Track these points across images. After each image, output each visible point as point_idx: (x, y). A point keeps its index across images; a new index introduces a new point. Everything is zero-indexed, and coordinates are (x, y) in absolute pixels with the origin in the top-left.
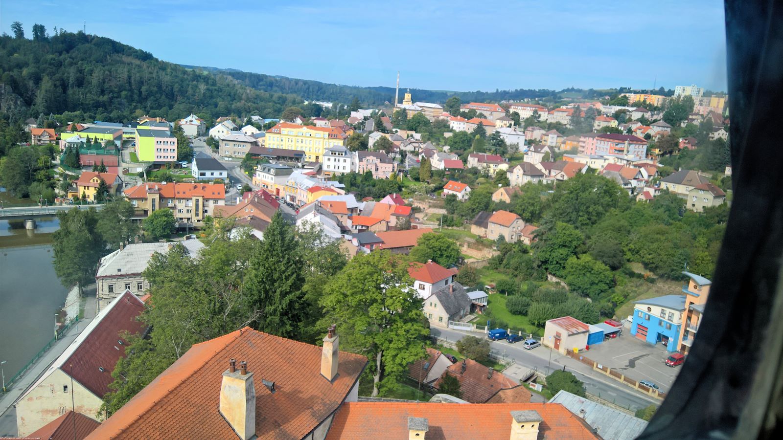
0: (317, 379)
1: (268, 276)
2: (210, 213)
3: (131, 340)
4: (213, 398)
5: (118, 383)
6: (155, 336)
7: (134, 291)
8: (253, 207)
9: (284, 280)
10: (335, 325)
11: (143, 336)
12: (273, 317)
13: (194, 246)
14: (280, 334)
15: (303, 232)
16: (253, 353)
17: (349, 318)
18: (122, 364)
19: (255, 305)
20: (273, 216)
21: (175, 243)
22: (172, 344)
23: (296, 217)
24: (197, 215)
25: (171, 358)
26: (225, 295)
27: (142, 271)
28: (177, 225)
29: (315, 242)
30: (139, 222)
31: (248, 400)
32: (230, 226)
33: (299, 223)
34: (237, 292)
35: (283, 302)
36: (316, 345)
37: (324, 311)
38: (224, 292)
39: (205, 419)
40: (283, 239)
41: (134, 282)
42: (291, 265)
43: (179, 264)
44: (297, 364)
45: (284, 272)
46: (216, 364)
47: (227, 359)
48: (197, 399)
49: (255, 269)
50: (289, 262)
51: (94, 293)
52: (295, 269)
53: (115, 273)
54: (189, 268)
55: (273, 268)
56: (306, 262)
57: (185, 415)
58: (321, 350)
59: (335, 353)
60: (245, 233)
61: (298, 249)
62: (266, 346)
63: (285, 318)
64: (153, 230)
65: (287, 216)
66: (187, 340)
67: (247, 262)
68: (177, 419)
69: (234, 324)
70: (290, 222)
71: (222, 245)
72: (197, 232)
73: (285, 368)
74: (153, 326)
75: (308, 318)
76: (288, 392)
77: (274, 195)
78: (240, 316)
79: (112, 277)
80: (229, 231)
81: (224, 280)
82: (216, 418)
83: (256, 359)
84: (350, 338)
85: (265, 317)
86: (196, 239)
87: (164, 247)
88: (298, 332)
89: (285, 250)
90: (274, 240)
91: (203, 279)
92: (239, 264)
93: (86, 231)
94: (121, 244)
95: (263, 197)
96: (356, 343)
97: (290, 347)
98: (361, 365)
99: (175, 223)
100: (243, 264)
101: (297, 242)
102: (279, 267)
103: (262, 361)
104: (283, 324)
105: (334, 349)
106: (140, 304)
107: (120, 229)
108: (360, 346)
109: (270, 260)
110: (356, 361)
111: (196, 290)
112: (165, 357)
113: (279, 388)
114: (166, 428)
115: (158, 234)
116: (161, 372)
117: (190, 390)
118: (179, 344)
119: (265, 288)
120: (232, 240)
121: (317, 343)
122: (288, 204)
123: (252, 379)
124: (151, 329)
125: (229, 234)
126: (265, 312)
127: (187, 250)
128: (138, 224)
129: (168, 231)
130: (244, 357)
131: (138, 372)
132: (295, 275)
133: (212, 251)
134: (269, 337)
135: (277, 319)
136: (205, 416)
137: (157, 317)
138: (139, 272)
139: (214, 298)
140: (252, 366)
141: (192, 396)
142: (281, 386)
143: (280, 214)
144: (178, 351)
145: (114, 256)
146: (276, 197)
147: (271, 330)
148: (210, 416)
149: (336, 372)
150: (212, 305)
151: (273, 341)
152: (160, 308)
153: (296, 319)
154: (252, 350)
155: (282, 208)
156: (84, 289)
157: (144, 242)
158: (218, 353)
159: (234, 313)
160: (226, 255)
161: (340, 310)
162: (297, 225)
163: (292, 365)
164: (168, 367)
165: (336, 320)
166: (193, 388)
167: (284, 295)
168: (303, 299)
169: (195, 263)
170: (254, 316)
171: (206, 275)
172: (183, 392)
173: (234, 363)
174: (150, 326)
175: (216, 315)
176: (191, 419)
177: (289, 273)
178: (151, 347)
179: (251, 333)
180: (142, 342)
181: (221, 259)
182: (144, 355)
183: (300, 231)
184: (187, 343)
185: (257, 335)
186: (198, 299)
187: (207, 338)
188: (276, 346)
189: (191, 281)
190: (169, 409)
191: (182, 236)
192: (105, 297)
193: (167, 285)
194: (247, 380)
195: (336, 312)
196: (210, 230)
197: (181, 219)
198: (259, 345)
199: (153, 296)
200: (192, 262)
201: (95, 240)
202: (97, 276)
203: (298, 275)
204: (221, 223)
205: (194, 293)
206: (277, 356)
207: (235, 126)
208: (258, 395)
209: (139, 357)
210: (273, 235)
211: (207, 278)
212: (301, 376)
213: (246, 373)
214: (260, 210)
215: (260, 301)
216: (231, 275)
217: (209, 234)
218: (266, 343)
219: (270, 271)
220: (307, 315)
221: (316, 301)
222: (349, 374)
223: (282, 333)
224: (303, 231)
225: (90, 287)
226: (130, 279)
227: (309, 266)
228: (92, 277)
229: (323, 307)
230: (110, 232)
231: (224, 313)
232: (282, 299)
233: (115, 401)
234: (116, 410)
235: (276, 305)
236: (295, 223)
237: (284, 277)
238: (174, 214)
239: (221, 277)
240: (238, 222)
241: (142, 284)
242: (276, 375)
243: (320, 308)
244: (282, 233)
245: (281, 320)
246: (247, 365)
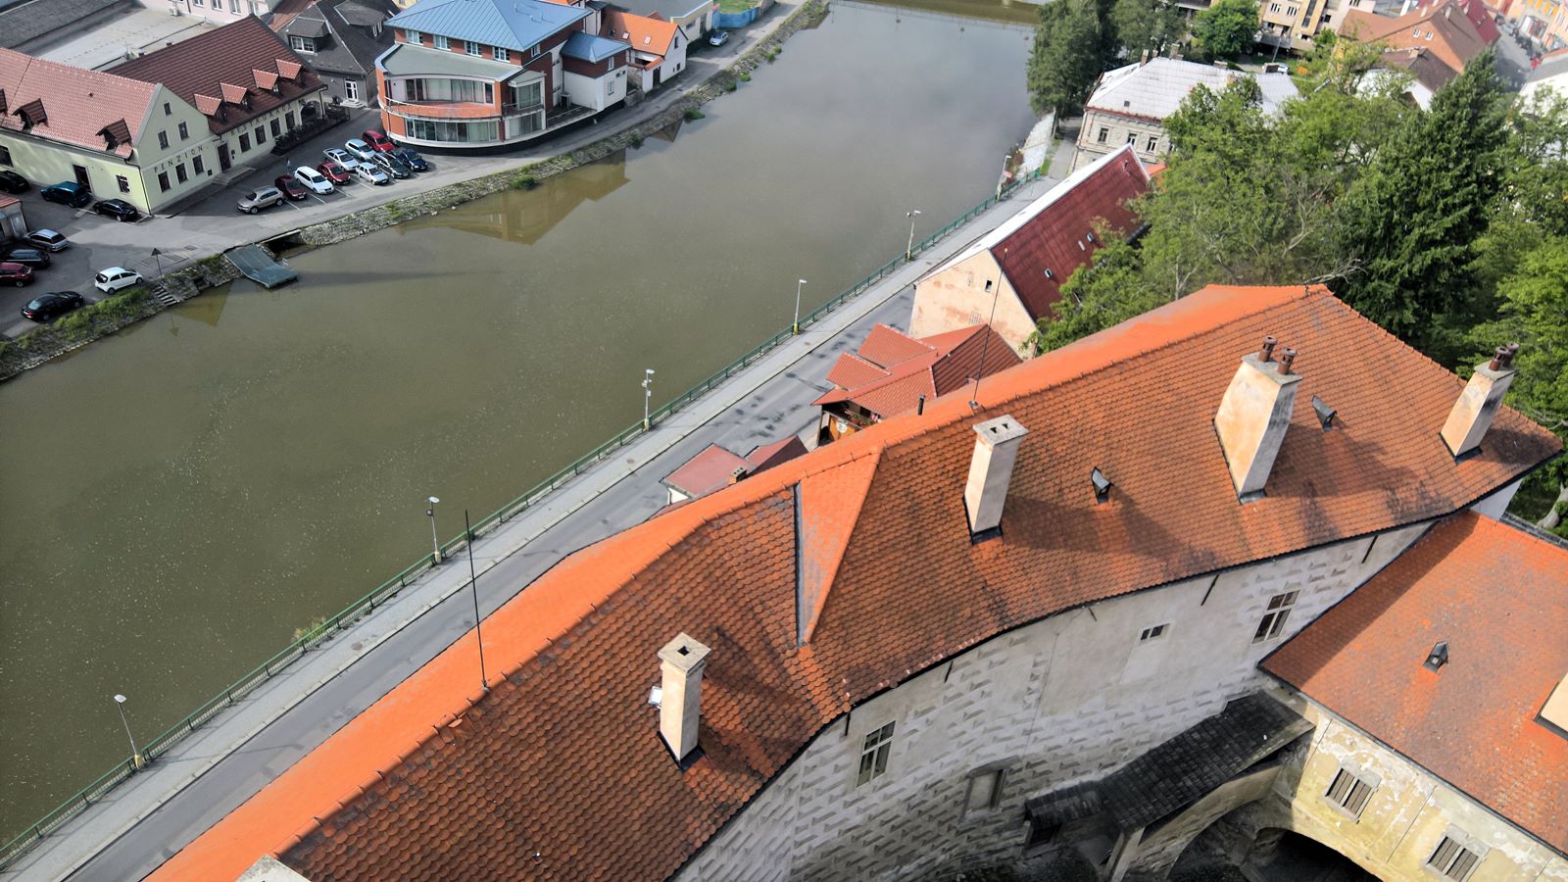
0: (1429, 441)
1: (1407, 193)
2: (1334, 26)
3: (1108, 239)
4: (1212, 393)
5: (1066, 305)
6: (1149, 244)
7: (1139, 151)
8: (1433, 27)
9: (1439, 212)
10: (1516, 346)
11: (1129, 239)
12: (1383, 283)
13: (1277, 88)
14: (1385, 322)
15: (1529, 116)
16: (1316, 341)
17: (1558, 344)
18: (1081, 278)
19: (1355, 247)
20: (1473, 61)
21: (1243, 74)
22: (1173, 270)
23: (1528, 75)
24: (1306, 22)
25: (1164, 294)
26: (1301, 207)
27: (1165, 116)
28: (1258, 37)
29: (1549, 145)
30: (1189, 14)
31: (1272, 424)
32: (1366, 63)
33: (1528, 90)
34: (1328, 208)
35: (1418, 259)
36: (1455, 373)
37: (1504, 307)
38: (1303, 201)
39: (1185, 424)
40: (1473, 121)
41: (1145, 132)
42: (1469, 184)
43: (1236, 120)
44: (1396, 396)
45: (1446, 194)
46: (1238, 334)
47: (1260, 334)
48: (1184, 384)
49: (1384, 171)
50: (1468, 175)
51: (1073, 135)
52: (1474, 195)
53: (1118, 107)
54: (1252, 132)
55: (1424, 178)
56: (1506, 185)
57: (1154, 404)
58: (1462, 388)
59: (1489, 405)
60: (1392, 85)
61: (1500, 151)
62: (1346, 337)
63: (1408, 293)
64: (1211, 38)
65: (1507, 67)
66: (1201, 271)
67: (1373, 150)
68: (1139, 403)
69: (1299, 270)
70: (1507, 82)
71: (1335, 100)
72: (1292, 61)
73: (1367, 392)
74: (1150, 226)
75: (1458, 311)
76: (1355, 439)
77: (1494, 11)
78: (1316, 260)
79: (1111, 113)
80: (1361, 72)
81: (1311, 176)
82: (1204, 430)
83: (1317, 353)
84: (1539, 387)
85: (1366, 278)
86: (1286, 75)
87: (1218, 79)
88: (1424, 332)
89: (1469, 147)
90: (1452, 118)
91: (1271, 164)
92: (1354, 150)
93: (1095, 14)
94: (1146, 52)
95: (1466, 10)
96: (1550, 402)
97: (1395, 357)
98: (1540, 452)
99: (1256, 32)
100: (1363, 153)
101: (1505, 134)
102: (1438, 181)
103: (1326, 362)
104: (1398, 303)
105: (1493, 397)
106: (1141, 178)
107: (1153, 22)
108: (1558, 411)
109: (1424, 159)
110: (1533, 440)
111: (1248, 180)
112: (1153, 290)
113: (1341, 426)
114: (1117, 410)
115: (1216, 47)
116: (1139, 314)
117: (1177, 363)
118: (1185, 274)
119: (1389, 216)
120: (1358, 96)
121: (1457, 369)
122: (1520, 40)
123: (1294, 388)
124: (1145, 231)
125: (1356, 80)
126: (1370, 267)
127: (1260, 94)
128: (1187, 19)
129: (1237, 46)
130: (1294, 342)
131: (1102, 300)
132: (1467, 209)
133: (1308, 109)
134: (1360, 321)
135: (1390, 289)
136: (1187, 418)
137: (1163, 211)
138: (1159, 117)
139: (1279, 208)
140: (1305, 363)
141: (1176, 374)
142: (1348, 423)
143: (1491, 59)
144: (1179, 286)
145: (1126, 73)
146: (1498, 17)
147: (1370, 309)
148: (1195, 422)
149: (1476, 443)
150: (1270, 219)
151: (1366, 330)
152: (1173, 196)
153: (1431, 303)
154: (1315, 335)
155: (1502, 47)
156: (1061, 123)
157: (1187, 58)
158: (1248, 317)
159: (1307, 250)
160: (1334, 124)
161: (1543, 318)
162: (1522, 93)
163: (1386, 393)
164: (1153, 308)
165: (1523, 337)
166: (1183, 361)
167: (1425, 244)
168: (1464, 267)
169: (1265, 126)
170: (1344, 269)
171: (1278, 156)
172: (1164, 361)
173: (1271, 346)
174: (1145, 224)
175: (1269, 241)
176: (1162, 413)
177: (1457, 201)
178: (1135, 262)
179: (1325, 300)
180: (1123, 248)
181: (1321, 130)
182: (1120, 274)
183: (1523, 110)
184: (1199, 277)
185: (1336, 309)
186: (1247, 200)
187: (1238, 280)
188: (1366, 342)
189: (1247, 161)
190: (1132, 381)
191: (1259, 62)
192: (1090, 147)
193: (1200, 155)
194: (1284, 386)
195: (1532, 320)
196: (1320, 62)
197: (1271, 25)
198: (1332, 329)
199: (1169, 169)
200: (1261, 122)
201: (1103, 36)
202: (1090, 104)
203: (1476, 211)
204: (1350, 52)
205: (1243, 187)
206: (1361, 364)
208: (1295, 421)
209: (1111, 274)
210: (1456, 105)
211: (1280, 162)
212: (1396, 422)
213: (1287, 372)
214: (1447, 40)
215: (1369, 241)
216: (1330, 170)
217: (1316, 71)
218: (1350, 330)
219: (1414, 184)
220: (1460, 305)
221: (1494, 280)
222: (1504, 459)
223: (1391, 321)
224: (1531, 112)
225: (1070, 124)
226: (1141, 125)
227: (1511, 198)
228: (1079, 105)
229: (1504, 299)
230: (1134, 24)
231: (1288, 243)
232: (1419, 252)
233: (1052, 335)
234: (1050, 349)
235: (1400, 261)
236: (1519, 89)
237: (1441, 205)
238: (1260, 12)
239: (1307, 169)
240: (1387, 58)
241: (1157, 142)
242: (1345, 399)
243: (1497, 299)
244: (1478, 105)
245: (1398, 296)
246: (1295, 360)
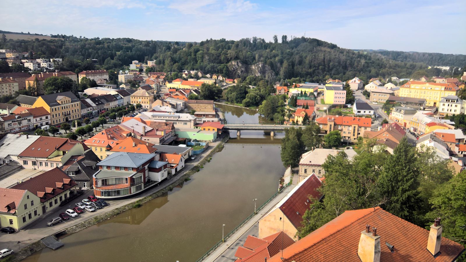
0: (424, 252)
1: (395, 177)
2: (362, 135)
3: (313, 201)
4: (355, 245)
5: (305, 222)
6: (325, 201)
7: (316, 174)
8: (388, 133)
9: (405, 182)
10: (440, 218)
11: (319, 200)
12: (396, 204)
13: (351, 154)
14: (400, 216)
15: (421, 152)
16: (381, 224)
17: (452, 216)
18: (308, 213)
19: (385, 194)
20: (401, 140)
21: (340, 150)
22: (334, 207)
23: (417, 142)
24: (354, 135)
25: (333, 216)
26: (366, 185)
27: (322, 164)
28: (342, 140)
29: (429, 160)
30: (322, 137)
31: (375, 253)
32: (373, 144)
33: (418, 146)
34: (374, 184)
35: (404, 196)
36: (425, 229)
37: (433, 207)
38: (366, 183)
39: (349, 256)
40: (406, 155)
41: (317, 169)
42: (411, 173)
43: (342, 163)
44: (410, 238)
45: (405, 176)
46: (358, 225)
47: (364, 224)
48: (345, 243)
49: (386, 172)
50: (410, 170)
51: (297, 172)
52: (413, 176)
53: (308, 163)
54: (347, 165)
55: (398, 172)
56: (421, 172)
57: (338, 251)
58: (429, 233)
59: (438, 238)
60: (381, 149)
61: (416, 163)
62: (390, 222)
63: (404, 206)
64: (329, 142)
65: (411, 141)
66: (342, 207)
67: (382, 167)
68: (333, 251)
69: (371, 203)
70: (412, 144)
71: (367, 154)
72: (353, 145)
73: (401, 239)
74: (325, 195)
75: (420, 210)
76: (403, 254)
77: (402, 127)
78: (374, 199)
79: (307, 165)
80: (372, 146)
81: (367, 176)
82: (355, 258)
83: (383, 228)
84: (451, 230)
85: (390, 203)
86: (352, 149)
87: (334, 152)
88: (412, 217)
89: (407, 163)
90: (400, 155)
91: (354, 173)
92: (376, 167)
93: (297, 139)
94: (313, 148)
95: (395, 128)
96: (455, 234)
97: (406, 226)
98: (458, 250)
99: (341, 139)
100: (379, 168)
101: (416, 158)
102: (402, 173)
103: (386, 230)
104: (402, 210)
105: (439, 235)
106: (319, 182)
107: (313, 140)
108: (459, 237)
109: (396, 167)
110: (455, 247)
111: (349, 179)
112: (330, 214)
113: (397, 250)
114: (327, 254)
115: (332, 144)
116: (327, 222)
117: (342, 237)
118: (338, 208)
119: (392, 184)
120: (373, 152)
121: (425, 227)
122: (411, 133)
123: (379, 240)
124: (323, 197)
125: (372, 149)
126: (391, 200)
127: (346, 155)
128: (322, 138)
129: (337, 143)
130: (375, 225)
131: (315, 219)
132: (413, 180)
133: (361, 158)
134: (392, 216)
135: (398, 206)
136: (349, 254)
137: (327, 191)
138: (320, 164)
139: (360, 186)
140: (380, 231)
141: (342, 240)
142: (398, 249)
143: (406, 139)
144: (337, 212)
145: (308, 154)
146: (404, 128)
147: (394, 212)
148: (352, 255)
149: (438, 250)
150: (358, 189)
151: (395, 219)
152: (329, 186)
153: (411, 208)
154: (381, 222)
155: (407, 136)
156: (293, 169)
157: (324, 148)
158: (359, 219)
159: (371, 197)
160: (369, 161)
161: (445, 209)
162: (417, 147)
163: (407, 238)
164: (331, 220)
165: (441, 215)
166: (343, 236)
167: (404, 191)
168: (417, 196)
169: (350, 163)
170: (384, 201)
171: (356, 171)
172: (338, 236)
173: (369, 227)
174: (323, 195)
175: (360, 196)
176: (341, 254)
177: (409, 178)
178: (323, 207)
179: (381, 211)
180: (318, 203)
181: (366, 163)
182: (319, 211)
183: (418, 151)
184: (342, 209)
185: (384, 213)
186: (351, 185)
187: (354, 208)
188: (396, 223)
189: (348, 174)
190: (330, 244)
191: (344, 147)
192: (302, 175)
193: (334, 174)
194: (376, 239)
195: (442, 210)
196: (360, 145)
197: (345, 137)
198: (385, 220)
199: (326, 179)
200: (349, 162)
201: (300, 144)
202: (300, 163)
203: (415, 180)
204: (368, 141)
205: (349, 181)
206: (397, 230)
207: (381, 83)
208: (382, 251)
209: (316, 211)
210: (400, 152)
211: (357, 173)
212: (413, 247)
213: (375, 235)
214: (392, 136)
215: (388, 192)
216: (371, 173)
217: (360, 147)
218: (391, 219)
219: (396, 174)
220: (420, 208)
221: (427, 199)
222: (448, 255)
223: (402, 215)
224: (421, 151)
225: (296, 169)
226: (316, 167)
227: (424, 175)
228: (297, 163)
229: (432, 205)
230: (308, 141)
231: (365, 196)
232: (403, 194)
233: (303, 232)
234: (303, 237)
235: (399, 197)
236: (416, 146)
237: (405, 180)
238: (341, 134)
239: (365, 174)
240: (378, 142)
241: (321, 171)
242: (395, 242)
243: (430, 205)
244: (406, 152)
245: (401, 207)
246: (377, 231)
